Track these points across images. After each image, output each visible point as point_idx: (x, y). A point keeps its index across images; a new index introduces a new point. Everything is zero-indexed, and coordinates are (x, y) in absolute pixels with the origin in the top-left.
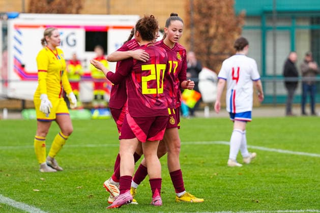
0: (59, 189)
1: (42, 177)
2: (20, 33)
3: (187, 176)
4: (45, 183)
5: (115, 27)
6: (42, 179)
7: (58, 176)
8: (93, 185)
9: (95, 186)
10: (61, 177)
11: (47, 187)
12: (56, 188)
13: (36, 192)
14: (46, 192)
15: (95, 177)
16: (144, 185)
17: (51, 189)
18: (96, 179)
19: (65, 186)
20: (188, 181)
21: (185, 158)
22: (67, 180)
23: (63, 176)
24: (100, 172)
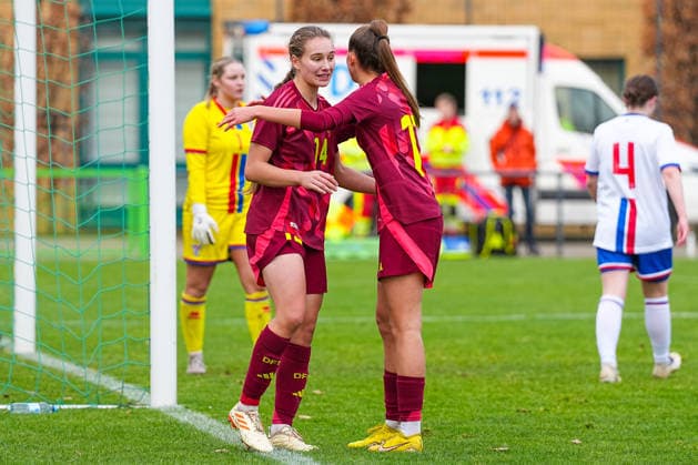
0: (354, 415)
1: (318, 388)
2: (270, 66)
3: (644, 390)
4: (324, 401)
5: (484, 54)
6: (318, 392)
7: (351, 386)
8: (432, 407)
9: (434, 410)
10: (359, 388)
11: (329, 410)
12: (347, 411)
13: (303, 420)
14: (326, 421)
15: (436, 390)
16: (545, 410)
17: (337, 414)
18: (436, 394)
19: (368, 408)
20: (646, 400)
21: (640, 350)
22: (373, 396)
23: (363, 386)
24: (447, 378)
